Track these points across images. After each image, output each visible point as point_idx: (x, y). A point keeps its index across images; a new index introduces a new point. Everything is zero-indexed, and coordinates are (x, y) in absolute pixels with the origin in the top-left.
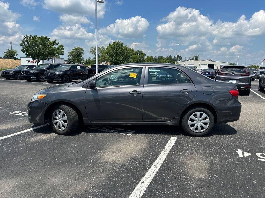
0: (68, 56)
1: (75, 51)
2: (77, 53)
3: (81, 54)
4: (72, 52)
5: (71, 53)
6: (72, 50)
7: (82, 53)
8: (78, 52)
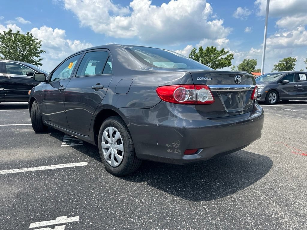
0: (274, 69)
1: (284, 63)
2: (287, 65)
3: (292, 66)
4: (280, 64)
5: (278, 66)
6: (280, 61)
7: (294, 65)
8: (287, 63)
